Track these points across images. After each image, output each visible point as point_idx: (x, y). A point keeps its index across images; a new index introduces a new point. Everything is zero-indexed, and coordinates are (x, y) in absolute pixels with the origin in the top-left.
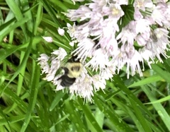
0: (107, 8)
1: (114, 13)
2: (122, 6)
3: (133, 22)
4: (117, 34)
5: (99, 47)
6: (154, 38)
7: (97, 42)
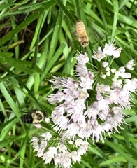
0: (77, 92)
1: (82, 96)
2: (88, 90)
3: (96, 102)
4: (85, 111)
5: (72, 122)
6: (112, 114)
7: (69, 117)
